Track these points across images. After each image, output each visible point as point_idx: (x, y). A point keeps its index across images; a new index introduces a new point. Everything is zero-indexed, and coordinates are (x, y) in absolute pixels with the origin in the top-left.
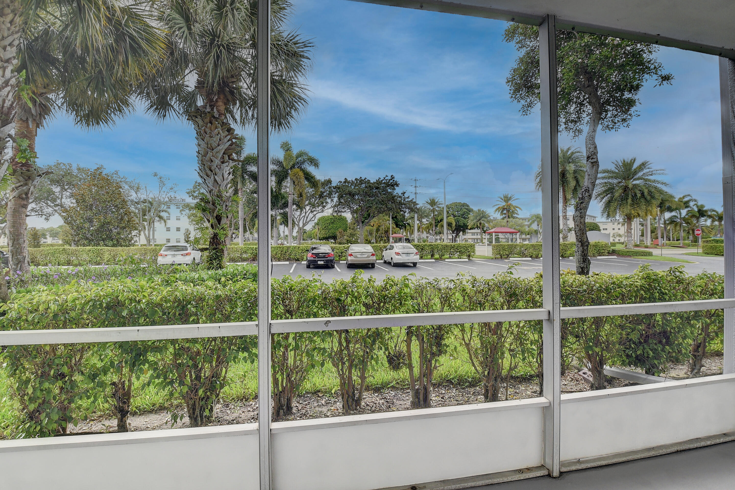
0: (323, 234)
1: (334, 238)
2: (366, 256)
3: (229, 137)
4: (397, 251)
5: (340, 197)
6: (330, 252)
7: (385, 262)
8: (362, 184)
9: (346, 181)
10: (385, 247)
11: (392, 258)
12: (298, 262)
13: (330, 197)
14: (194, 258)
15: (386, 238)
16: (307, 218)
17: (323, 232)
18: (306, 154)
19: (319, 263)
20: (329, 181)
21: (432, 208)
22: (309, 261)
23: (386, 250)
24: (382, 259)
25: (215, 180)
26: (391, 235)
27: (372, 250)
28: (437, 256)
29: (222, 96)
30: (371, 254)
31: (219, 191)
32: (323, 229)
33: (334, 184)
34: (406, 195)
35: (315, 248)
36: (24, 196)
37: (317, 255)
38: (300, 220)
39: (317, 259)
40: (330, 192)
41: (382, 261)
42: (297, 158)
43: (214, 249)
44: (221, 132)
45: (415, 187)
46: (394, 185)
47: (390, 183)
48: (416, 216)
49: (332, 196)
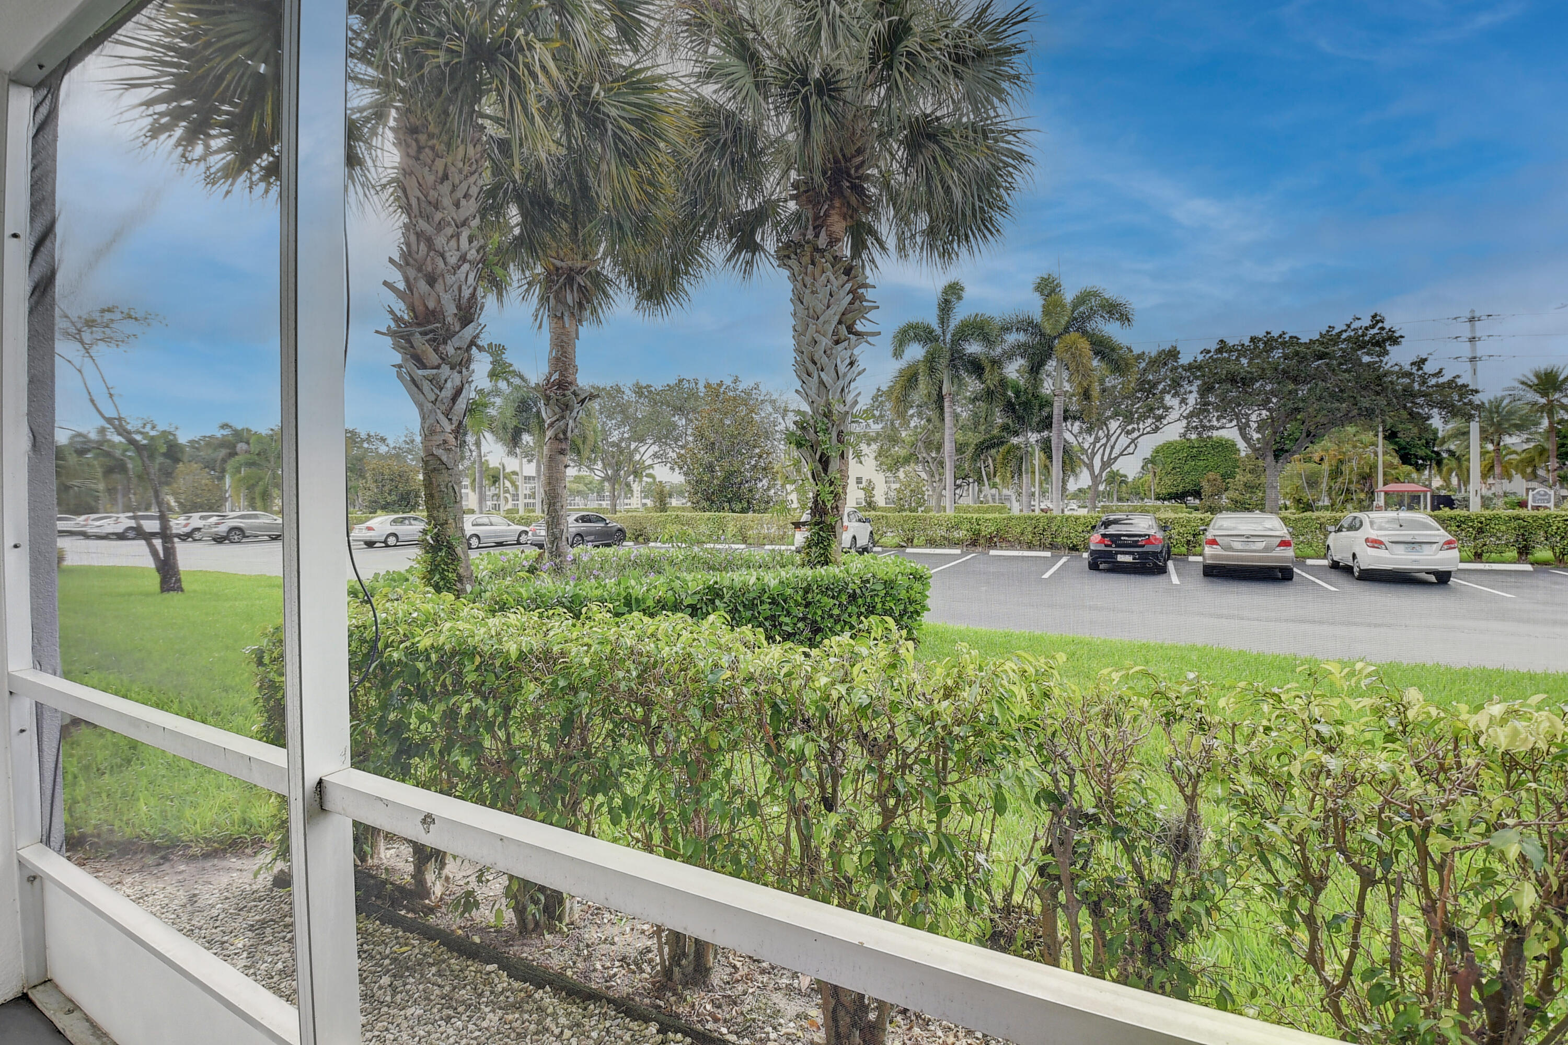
0: (1169, 484)
1: (1197, 494)
2: (1261, 546)
3: (848, 286)
4: (1374, 534)
5: (1206, 390)
6: (1152, 532)
7: (1335, 565)
8: (1272, 349)
9: (1223, 346)
10: (1336, 521)
11: (1354, 556)
12: (1074, 553)
13: (1176, 394)
14: (854, 537)
15: (1362, 496)
16: (1113, 447)
17: (1168, 481)
18: (1096, 294)
19: (1120, 558)
20: (1173, 354)
21: (1543, 401)
22: (1093, 553)
23: (1340, 530)
24: (1325, 557)
25: (821, 382)
26: (1380, 488)
27: (1282, 531)
28: (1543, 553)
29: (837, 203)
30: (1279, 540)
31: (828, 404)
32: (1168, 474)
33: (1185, 359)
34: (1429, 368)
35: (1116, 522)
36: (562, 436)
37: (1115, 539)
38: (1094, 454)
39: (1114, 549)
40: (1173, 380)
41: (1325, 562)
42: (1075, 306)
43: (817, 524)
44: (832, 278)
45: (1472, 340)
46: (1384, 341)
47: (1367, 338)
48: (1474, 427)
49: (1182, 390)
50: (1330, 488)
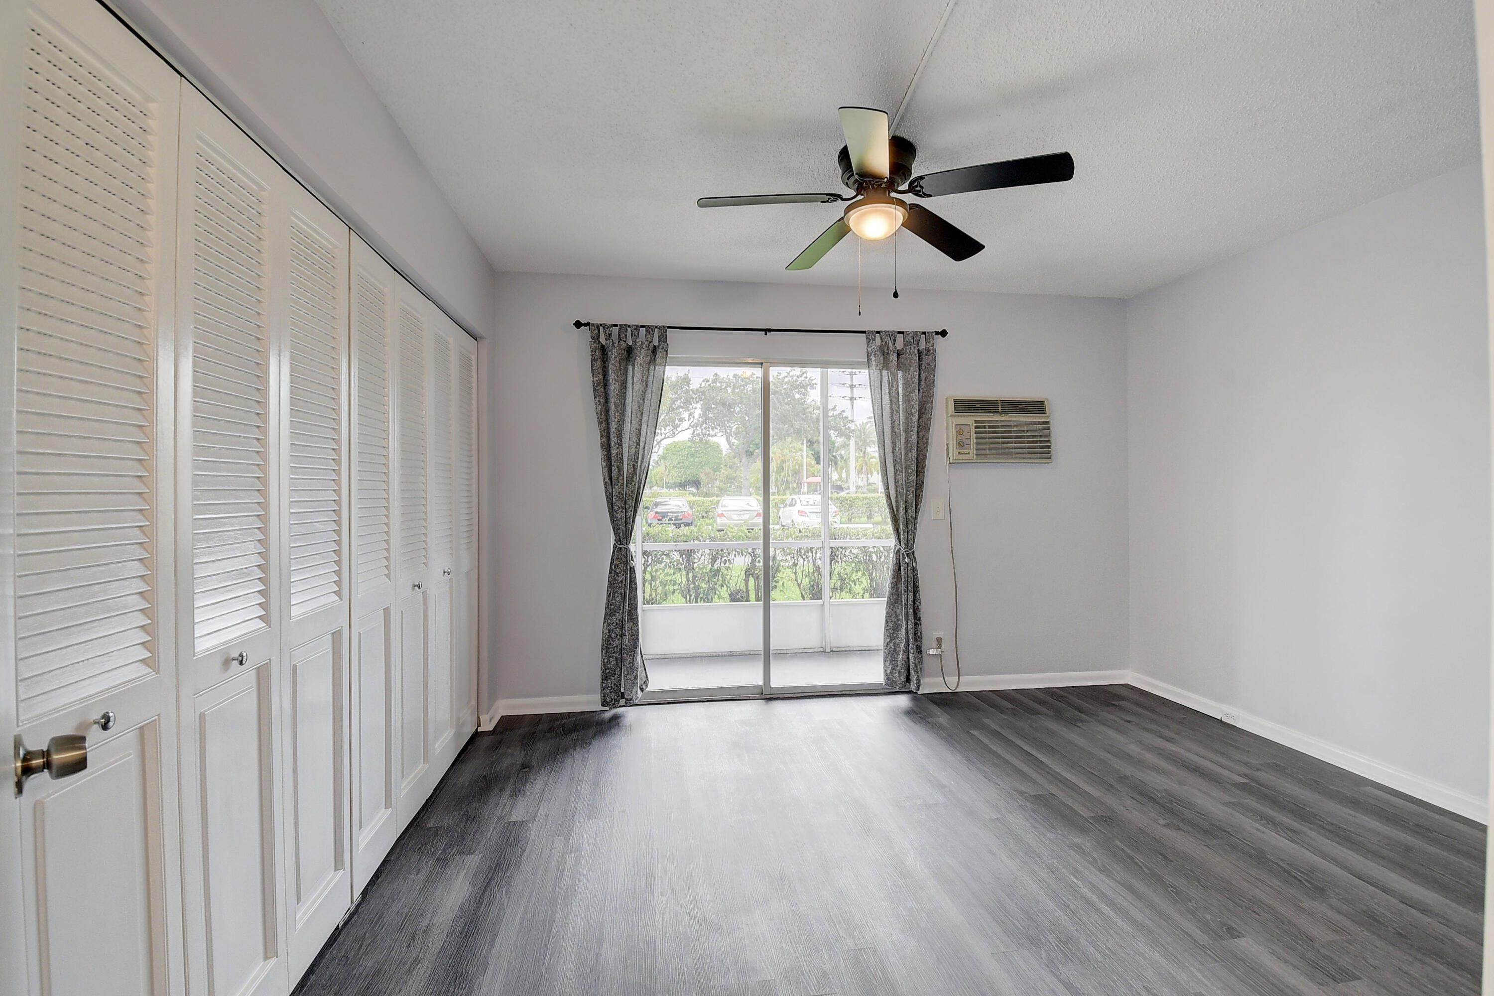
0: (675, 476)
1: (696, 483)
2: (747, 516)
4: (801, 508)
5: (706, 409)
6: (686, 510)
8: (746, 384)
9: (717, 379)
10: (783, 501)
11: (793, 522)
13: (687, 410)
15: (795, 485)
17: (674, 473)
20: (686, 380)
23: (785, 508)
24: (778, 523)
26: (805, 480)
27: (758, 507)
28: (878, 518)
30: (756, 513)
32: (674, 467)
33: (694, 385)
34: (830, 405)
35: (660, 503)
39: (662, 523)
40: (687, 399)
45: (852, 386)
46: (807, 385)
47: (798, 383)
48: (852, 442)
49: (691, 407)
50: (777, 480)
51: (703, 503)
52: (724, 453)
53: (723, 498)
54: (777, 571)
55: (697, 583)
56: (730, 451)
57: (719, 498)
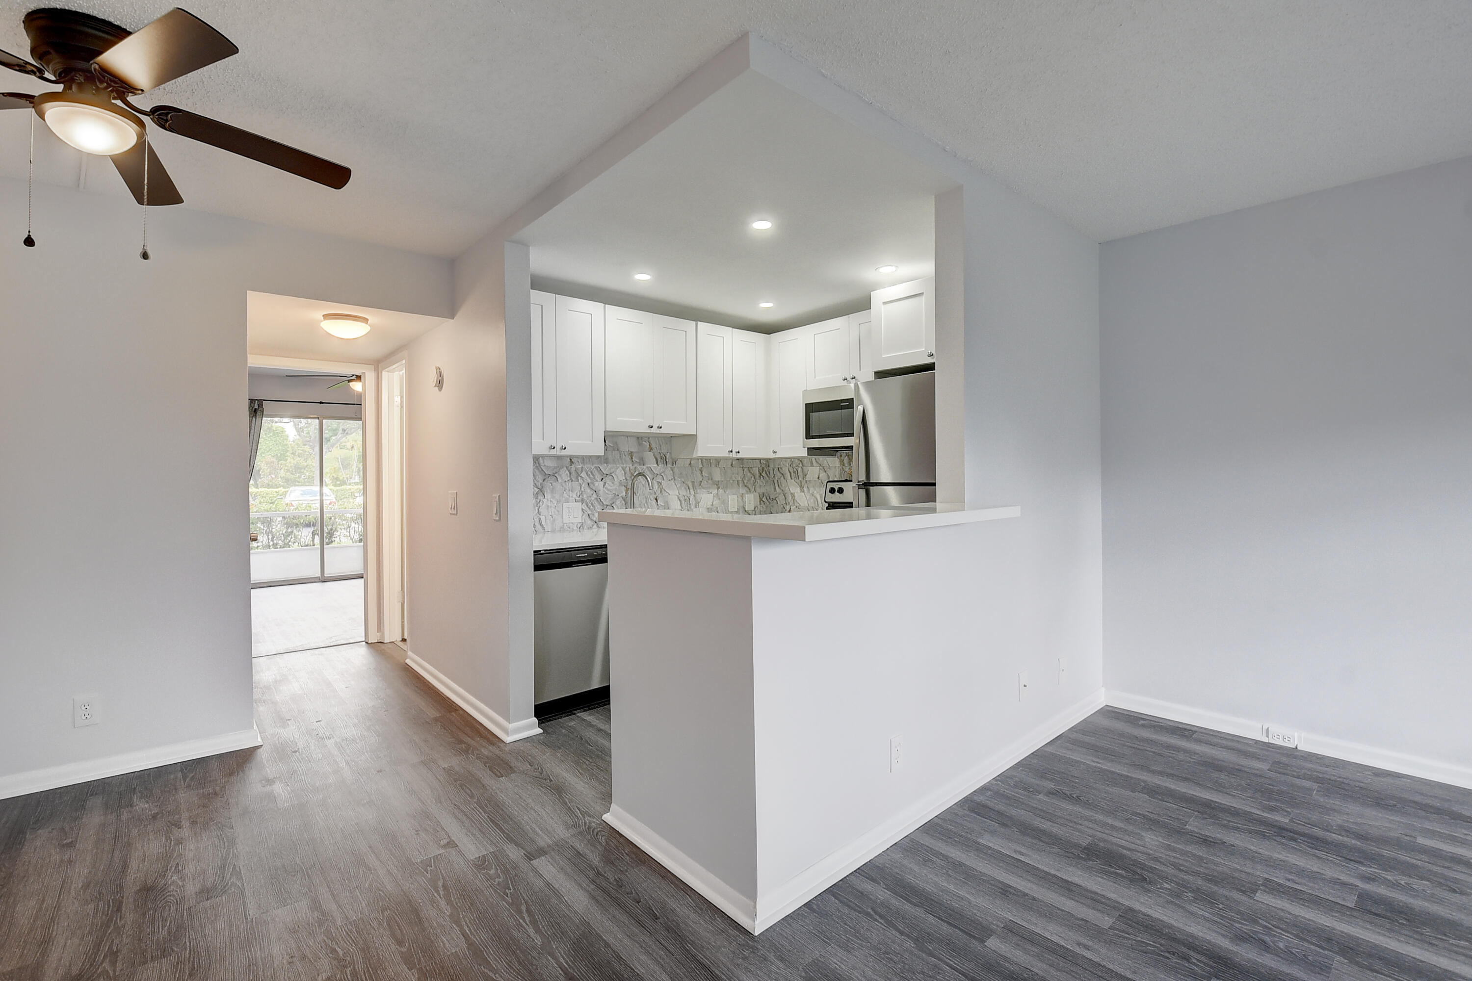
51: (267, 494)
52: (291, 438)
53: (291, 489)
54: (335, 531)
55: (275, 542)
56: (298, 437)
57: (287, 490)
